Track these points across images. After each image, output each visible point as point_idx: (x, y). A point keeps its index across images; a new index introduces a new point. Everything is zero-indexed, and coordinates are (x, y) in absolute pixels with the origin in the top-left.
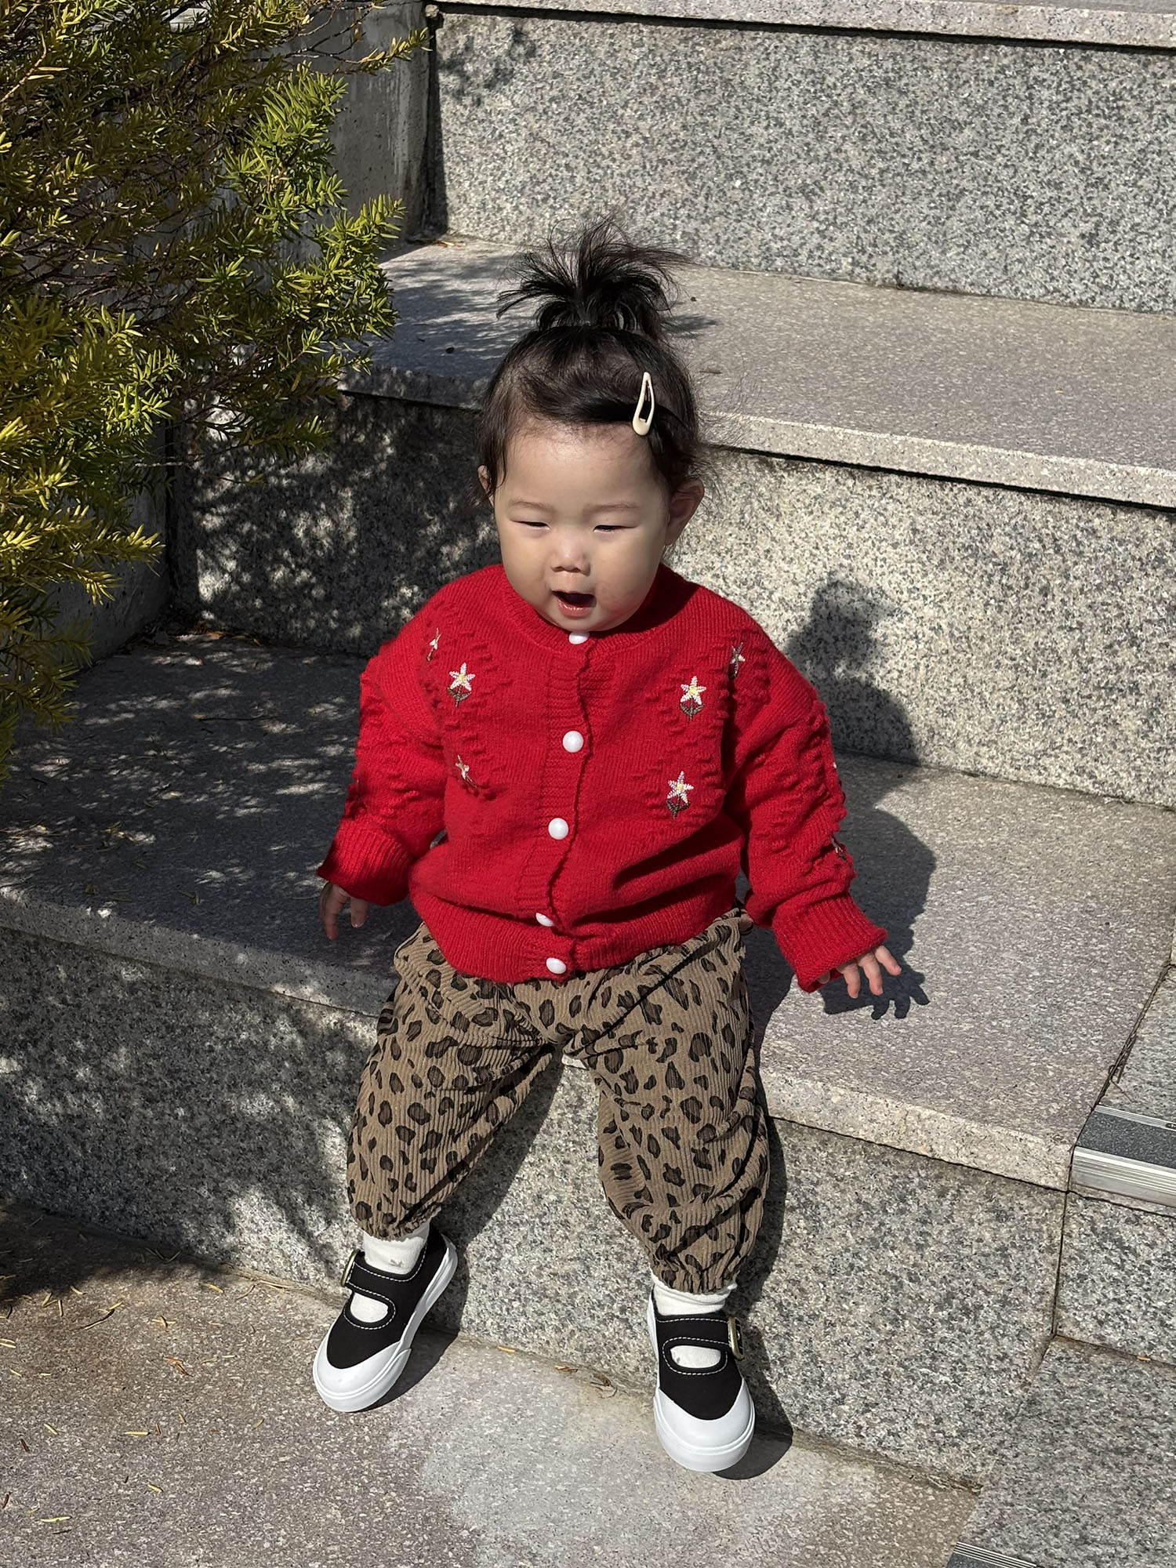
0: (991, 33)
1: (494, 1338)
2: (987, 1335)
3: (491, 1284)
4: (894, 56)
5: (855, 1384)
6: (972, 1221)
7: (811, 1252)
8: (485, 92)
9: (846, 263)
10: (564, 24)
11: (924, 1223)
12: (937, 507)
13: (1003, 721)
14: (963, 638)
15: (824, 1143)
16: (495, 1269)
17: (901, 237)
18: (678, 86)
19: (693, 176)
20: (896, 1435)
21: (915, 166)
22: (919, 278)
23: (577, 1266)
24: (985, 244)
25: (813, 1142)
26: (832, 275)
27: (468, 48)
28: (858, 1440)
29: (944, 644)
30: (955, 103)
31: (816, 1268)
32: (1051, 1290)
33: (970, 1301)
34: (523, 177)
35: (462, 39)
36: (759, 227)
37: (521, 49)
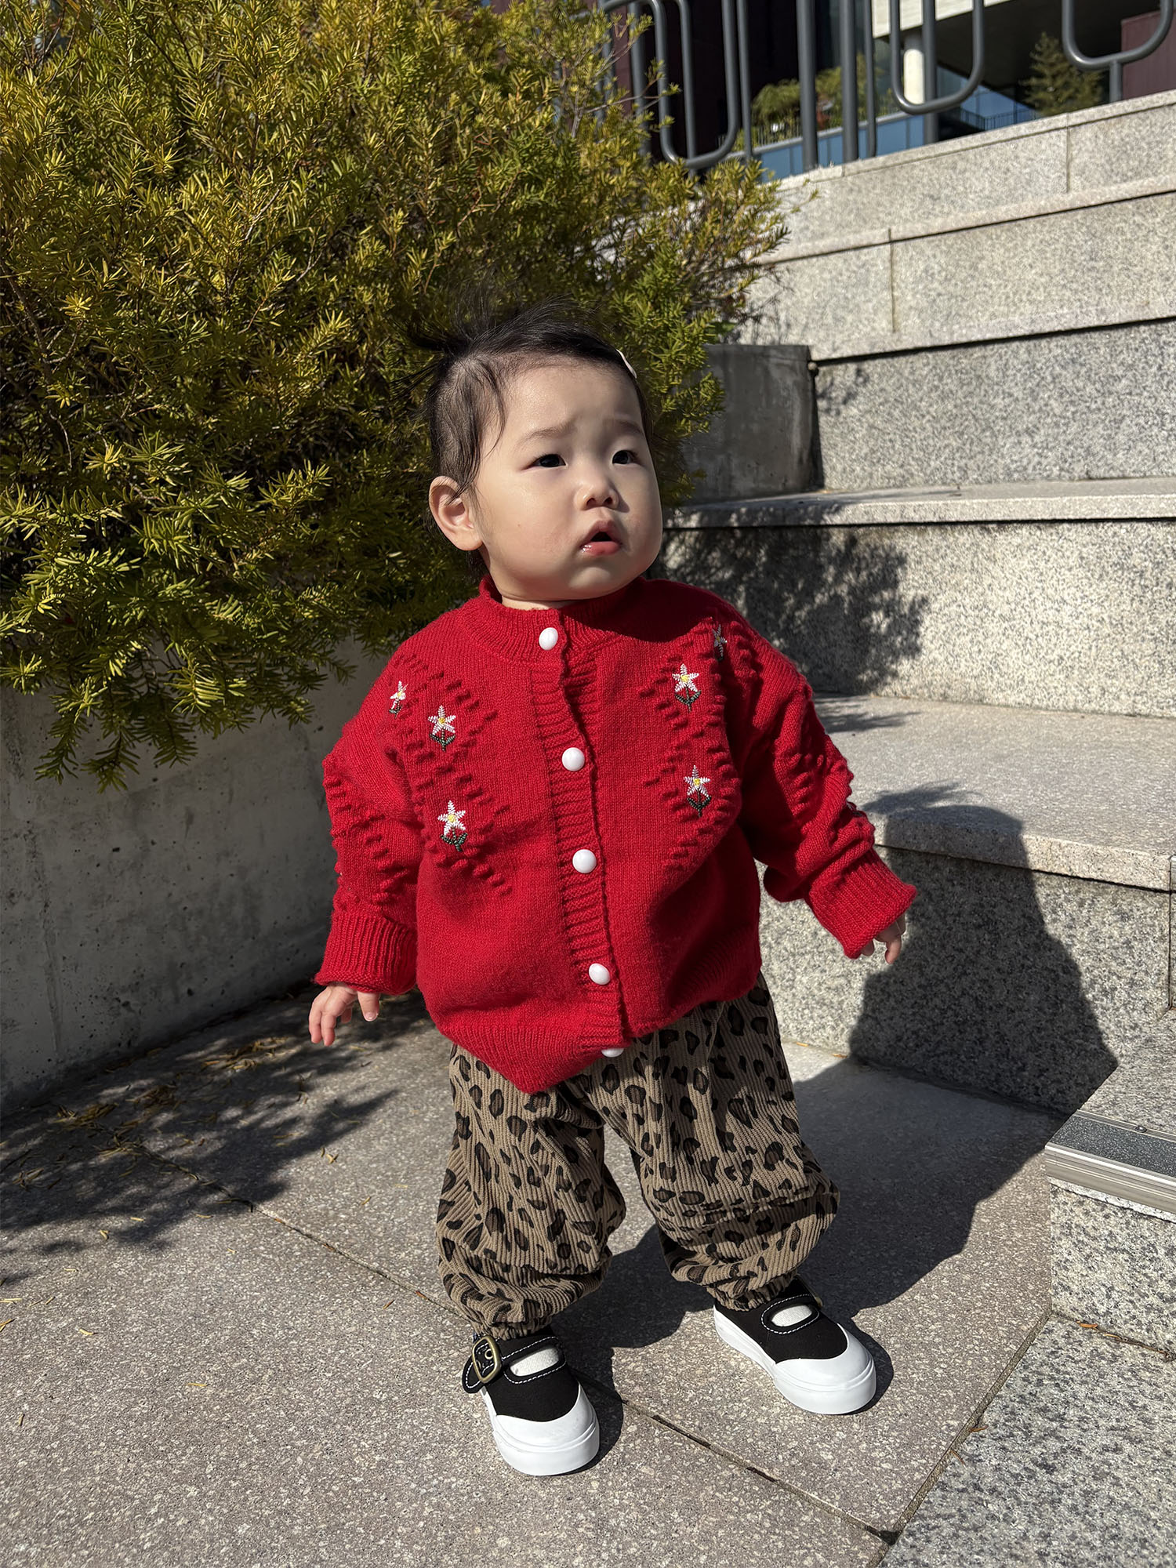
0: (1134, 318)
1: (795, 1036)
2: (1122, 1011)
3: (790, 998)
4: (1076, 345)
5: (1031, 1056)
6: (1104, 923)
7: (994, 957)
8: (842, 407)
9: (1056, 470)
10: (884, 361)
11: (1071, 928)
12: (1095, 540)
13: (1150, 677)
14: (1118, 624)
15: (998, 875)
16: (792, 987)
17: (1088, 450)
18: (951, 384)
19: (962, 434)
20: (1062, 1092)
21: (1093, 406)
22: (1101, 472)
23: (842, 981)
24: (1140, 446)
25: (990, 875)
26: (1048, 478)
27: (832, 384)
28: (1036, 1098)
29: (1107, 630)
30: (1114, 365)
31: (999, 970)
32: (1165, 971)
33: (1107, 985)
34: (866, 450)
35: (829, 379)
36: (1003, 457)
37: (861, 380)
